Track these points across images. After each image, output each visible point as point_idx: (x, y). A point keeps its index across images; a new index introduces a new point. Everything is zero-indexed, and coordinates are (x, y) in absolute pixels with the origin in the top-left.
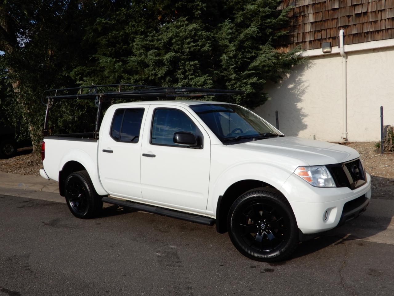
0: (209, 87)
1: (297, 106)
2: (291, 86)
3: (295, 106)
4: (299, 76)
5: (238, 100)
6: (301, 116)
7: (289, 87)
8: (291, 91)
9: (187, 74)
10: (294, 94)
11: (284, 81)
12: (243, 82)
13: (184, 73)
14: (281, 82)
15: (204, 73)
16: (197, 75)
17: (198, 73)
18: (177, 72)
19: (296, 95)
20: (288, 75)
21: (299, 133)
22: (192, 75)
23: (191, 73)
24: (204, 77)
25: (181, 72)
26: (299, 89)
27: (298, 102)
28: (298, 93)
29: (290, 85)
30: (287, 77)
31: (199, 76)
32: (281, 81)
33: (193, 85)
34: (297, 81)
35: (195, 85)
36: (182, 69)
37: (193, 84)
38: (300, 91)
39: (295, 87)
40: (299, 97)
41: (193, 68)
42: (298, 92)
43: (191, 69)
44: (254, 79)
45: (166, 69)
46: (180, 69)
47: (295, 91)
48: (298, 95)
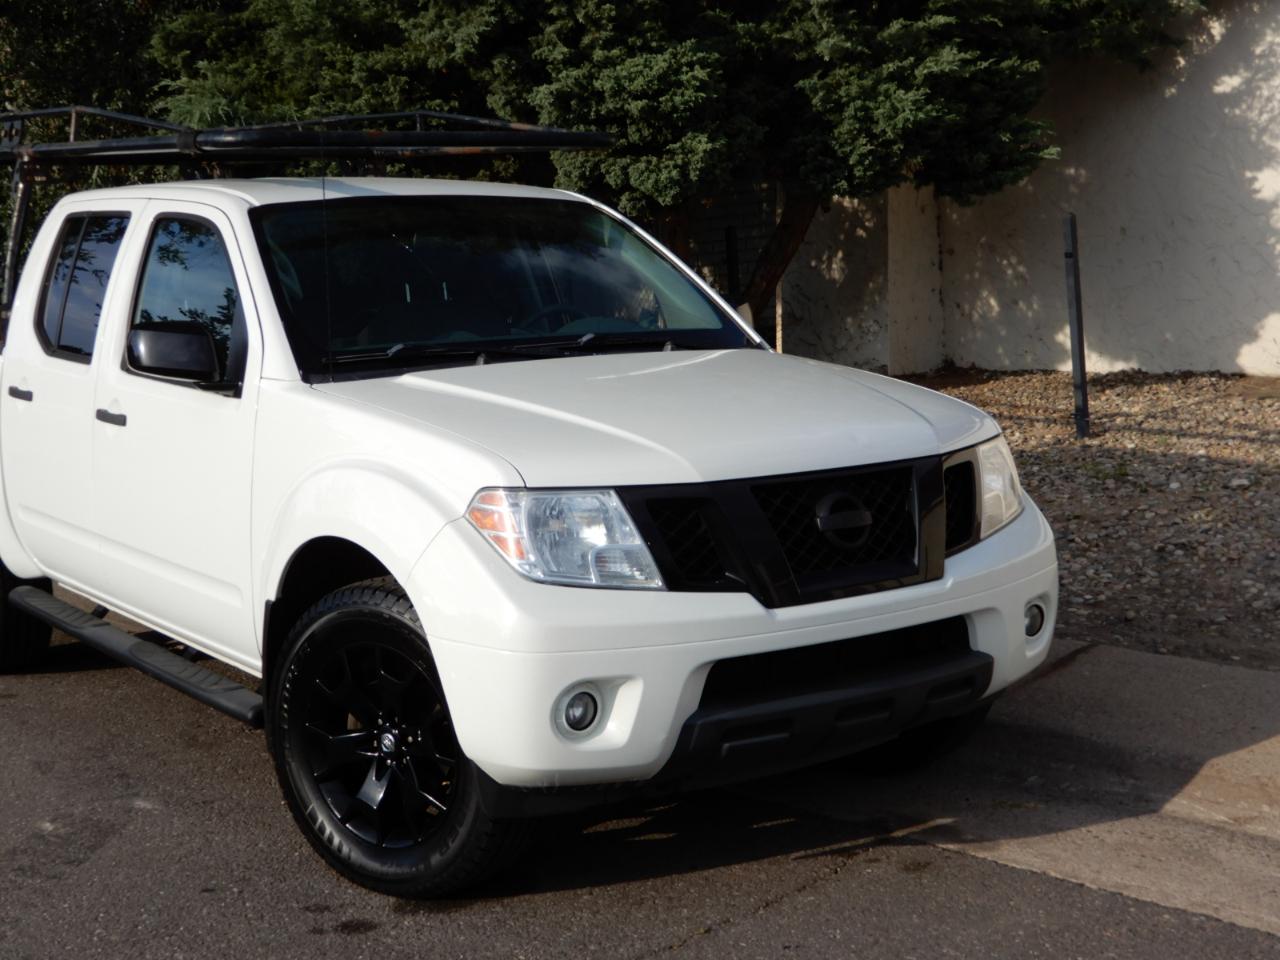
0: (686, 103)
1: (1257, 185)
2: (1228, 84)
3: (1247, 189)
4: (1269, 32)
5: (860, 162)
6: (1272, 240)
7: (1219, 89)
8: (1227, 111)
9: (586, 40)
10: (1242, 127)
11: (1196, 57)
12: (885, 73)
13: (571, 37)
14: (1182, 62)
15: (675, 35)
16: (634, 43)
17: (641, 34)
18: (541, 31)
19: (1254, 130)
20: (1217, 28)
21: (1262, 327)
22: (608, 45)
23: (604, 34)
24: (674, 55)
25: (558, 32)
26: (1269, 99)
27: (1259, 168)
28: (1265, 117)
29: (1226, 79)
30: (1211, 37)
31: (646, 48)
32: (1183, 55)
33: (606, 95)
34: (1261, 56)
35: (618, 91)
36: (560, 16)
37: (608, 86)
38: (1272, 110)
39: (1248, 91)
40: (1266, 139)
41: (613, 13)
42: (1261, 113)
43: (601, 18)
44: (948, 58)
45: (487, 18)
46: (552, 20)
47: (1250, 108)
48: (1263, 130)
